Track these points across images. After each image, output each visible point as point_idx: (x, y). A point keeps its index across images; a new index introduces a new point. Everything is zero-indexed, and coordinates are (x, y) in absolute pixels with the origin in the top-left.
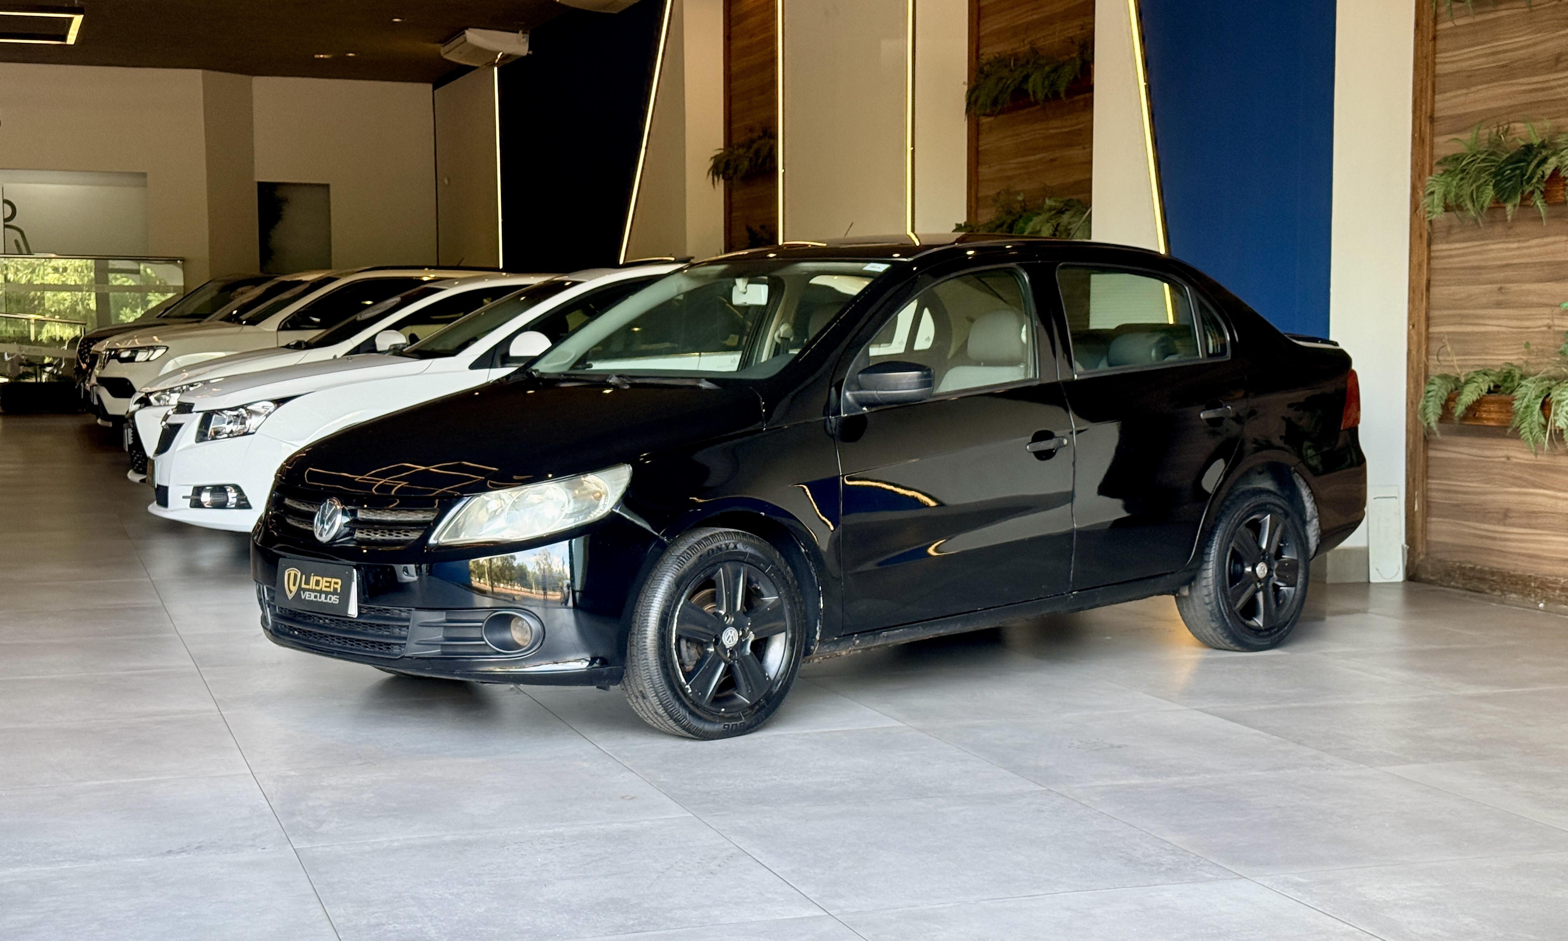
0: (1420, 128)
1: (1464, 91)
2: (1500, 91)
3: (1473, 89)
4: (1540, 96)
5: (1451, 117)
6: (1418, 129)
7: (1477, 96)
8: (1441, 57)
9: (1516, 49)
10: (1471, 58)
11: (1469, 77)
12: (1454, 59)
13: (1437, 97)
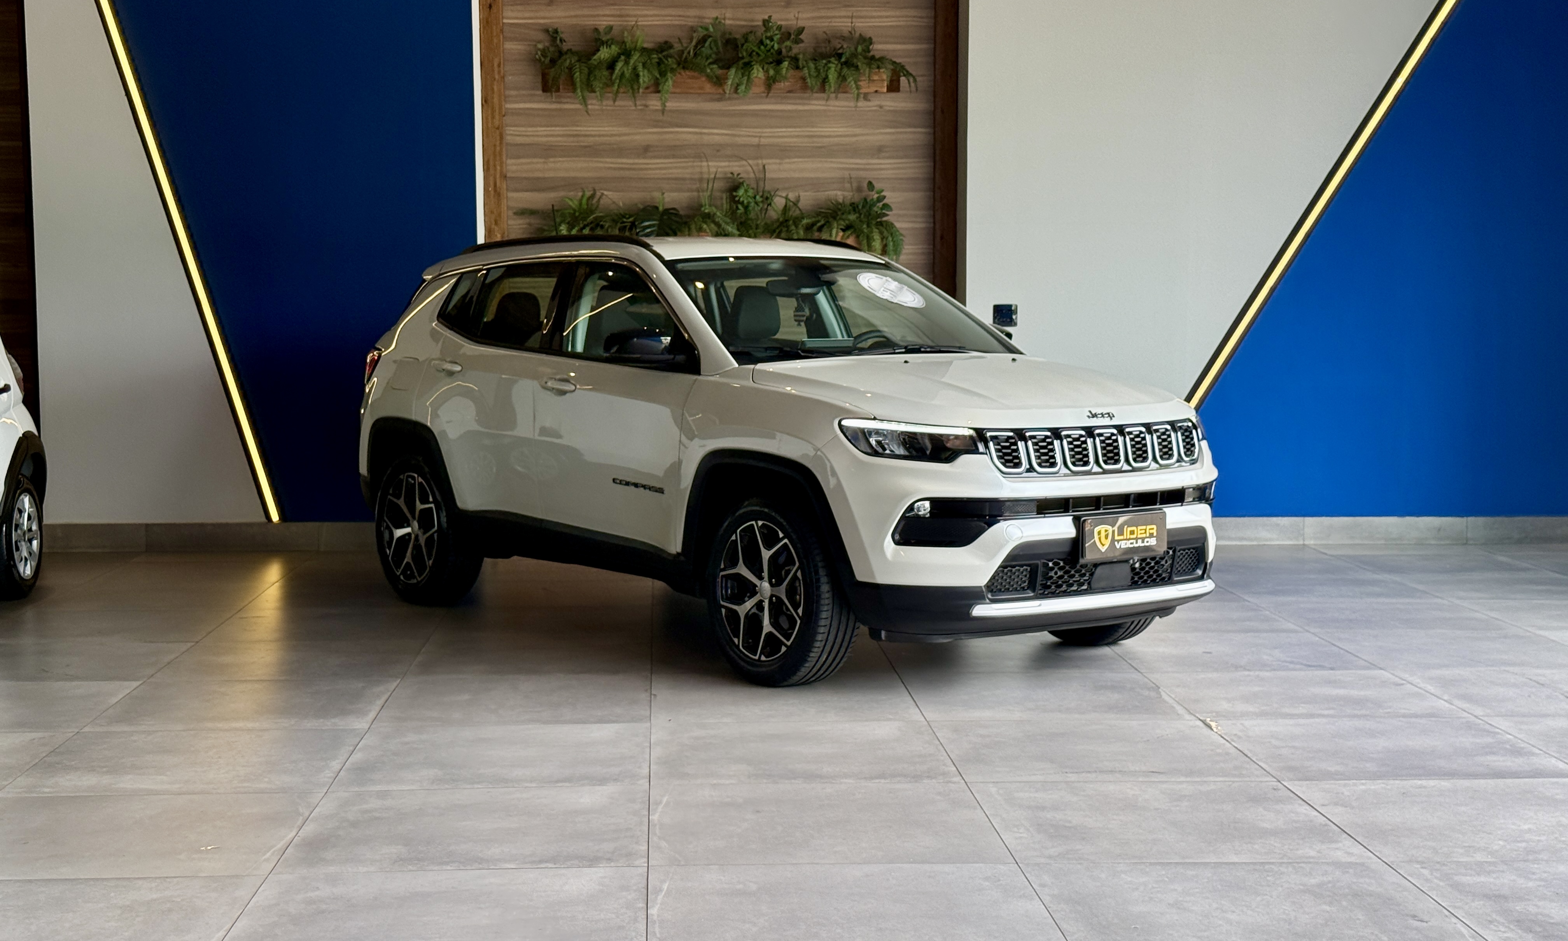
0: (495, 185)
1: (543, 160)
2: (585, 165)
3: (552, 160)
4: (627, 173)
5: (526, 178)
6: (492, 183)
7: (558, 165)
8: (509, 130)
9: (599, 136)
10: (546, 136)
11: (545, 150)
12: (528, 133)
13: (509, 161)
